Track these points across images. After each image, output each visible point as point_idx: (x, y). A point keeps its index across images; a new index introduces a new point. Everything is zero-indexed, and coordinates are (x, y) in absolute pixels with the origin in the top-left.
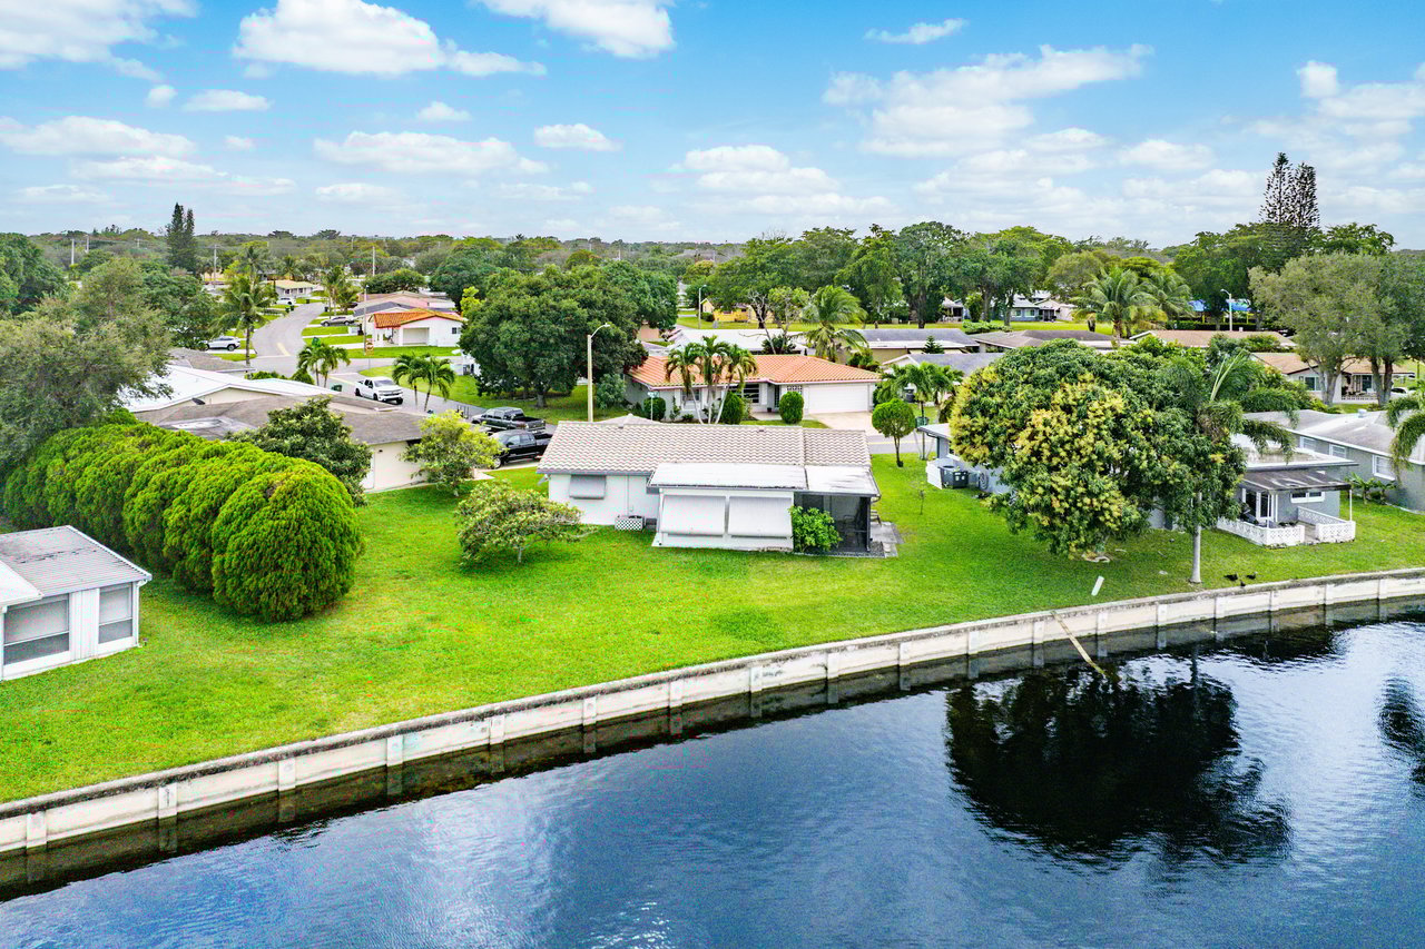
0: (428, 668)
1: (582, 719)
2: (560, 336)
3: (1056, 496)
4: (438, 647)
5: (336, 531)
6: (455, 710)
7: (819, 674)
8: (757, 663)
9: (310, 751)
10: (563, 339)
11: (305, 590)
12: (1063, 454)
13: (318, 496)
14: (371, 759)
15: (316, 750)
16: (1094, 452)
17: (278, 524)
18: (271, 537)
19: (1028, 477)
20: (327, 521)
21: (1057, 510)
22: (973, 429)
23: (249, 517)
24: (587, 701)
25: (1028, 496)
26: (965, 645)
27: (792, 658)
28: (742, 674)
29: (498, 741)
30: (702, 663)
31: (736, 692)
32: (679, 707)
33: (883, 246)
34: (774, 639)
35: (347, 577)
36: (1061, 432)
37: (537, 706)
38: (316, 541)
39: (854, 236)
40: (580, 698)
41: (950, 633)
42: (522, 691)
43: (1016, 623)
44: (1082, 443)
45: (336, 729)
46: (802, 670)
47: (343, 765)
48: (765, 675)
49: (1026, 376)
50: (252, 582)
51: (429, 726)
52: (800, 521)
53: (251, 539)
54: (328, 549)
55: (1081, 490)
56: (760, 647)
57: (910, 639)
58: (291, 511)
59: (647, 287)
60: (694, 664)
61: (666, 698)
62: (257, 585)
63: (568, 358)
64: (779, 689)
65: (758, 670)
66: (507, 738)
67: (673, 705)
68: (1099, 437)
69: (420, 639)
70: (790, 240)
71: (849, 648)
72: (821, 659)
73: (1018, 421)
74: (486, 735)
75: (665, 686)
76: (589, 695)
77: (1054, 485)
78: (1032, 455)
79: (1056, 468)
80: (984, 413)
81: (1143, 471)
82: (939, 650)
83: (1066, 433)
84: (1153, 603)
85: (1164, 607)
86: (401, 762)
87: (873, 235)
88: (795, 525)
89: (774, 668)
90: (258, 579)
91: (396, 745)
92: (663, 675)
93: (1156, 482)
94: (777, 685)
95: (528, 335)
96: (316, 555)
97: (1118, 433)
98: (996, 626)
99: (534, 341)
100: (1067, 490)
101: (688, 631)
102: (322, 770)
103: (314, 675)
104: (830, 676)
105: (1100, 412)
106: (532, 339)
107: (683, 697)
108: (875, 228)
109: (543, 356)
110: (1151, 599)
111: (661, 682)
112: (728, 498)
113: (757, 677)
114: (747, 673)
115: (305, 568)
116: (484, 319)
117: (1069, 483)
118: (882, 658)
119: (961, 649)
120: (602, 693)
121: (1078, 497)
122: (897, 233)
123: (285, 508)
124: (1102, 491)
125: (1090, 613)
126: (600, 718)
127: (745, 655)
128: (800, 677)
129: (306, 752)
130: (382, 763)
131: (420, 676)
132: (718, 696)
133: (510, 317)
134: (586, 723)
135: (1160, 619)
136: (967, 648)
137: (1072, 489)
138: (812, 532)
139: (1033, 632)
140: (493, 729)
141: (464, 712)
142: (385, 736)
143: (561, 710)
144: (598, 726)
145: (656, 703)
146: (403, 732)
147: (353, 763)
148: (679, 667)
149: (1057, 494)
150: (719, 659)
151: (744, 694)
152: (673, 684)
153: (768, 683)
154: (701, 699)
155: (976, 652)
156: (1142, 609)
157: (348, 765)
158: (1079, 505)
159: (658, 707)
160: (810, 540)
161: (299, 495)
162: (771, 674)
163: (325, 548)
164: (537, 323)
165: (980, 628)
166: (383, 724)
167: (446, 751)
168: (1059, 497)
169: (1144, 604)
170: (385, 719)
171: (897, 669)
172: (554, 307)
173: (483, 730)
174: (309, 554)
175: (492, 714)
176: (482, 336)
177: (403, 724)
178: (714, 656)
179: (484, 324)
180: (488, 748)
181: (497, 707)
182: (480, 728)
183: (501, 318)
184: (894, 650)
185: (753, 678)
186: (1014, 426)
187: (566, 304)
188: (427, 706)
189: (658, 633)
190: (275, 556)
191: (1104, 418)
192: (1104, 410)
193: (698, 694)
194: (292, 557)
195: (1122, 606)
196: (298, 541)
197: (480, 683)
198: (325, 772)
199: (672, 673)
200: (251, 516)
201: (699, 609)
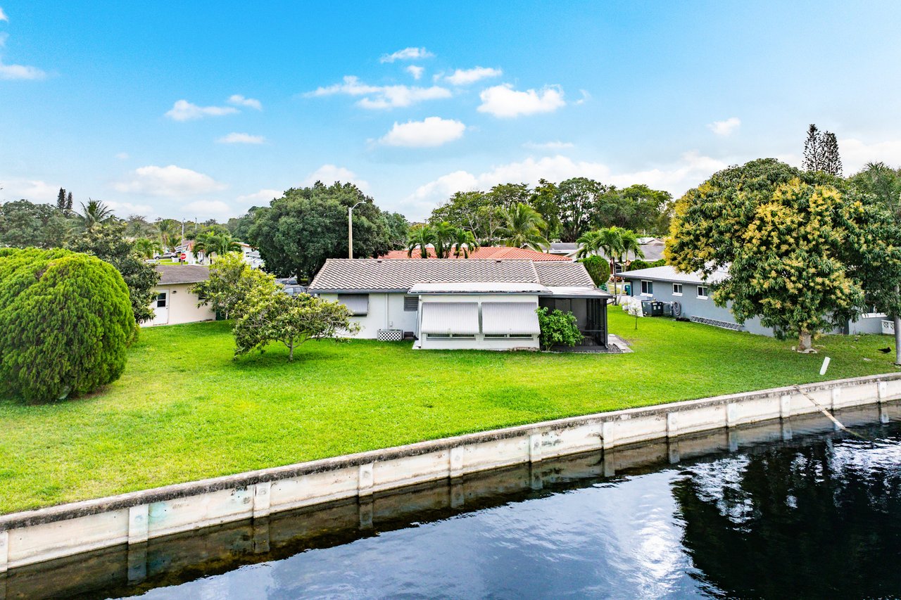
0: (188, 438)
1: (358, 489)
2: (326, 226)
3: (789, 278)
4: (204, 419)
5: (105, 309)
6: (213, 476)
7: (595, 444)
8: (537, 430)
9: (28, 523)
10: (328, 229)
11: (67, 366)
12: (792, 240)
13: (90, 275)
14: (107, 535)
15: (35, 521)
16: (820, 236)
17: (43, 299)
18: (35, 311)
19: (760, 264)
20: (97, 298)
21: (791, 291)
22: (698, 232)
23: (16, 294)
24: (363, 468)
25: (761, 281)
26: (724, 418)
27: (570, 425)
28: (521, 442)
29: (264, 514)
30: (481, 430)
31: (516, 462)
32: (460, 477)
33: (549, 192)
34: (547, 409)
35: (116, 359)
36: (788, 221)
37: (308, 472)
38: (82, 317)
39: (528, 188)
40: (355, 464)
41: (712, 404)
42: (291, 458)
43: (767, 396)
44: (809, 229)
45: (67, 497)
46: (577, 440)
47: (72, 542)
48: (544, 444)
49: (740, 185)
50: (11, 358)
51: (181, 494)
52: (546, 319)
53: (15, 314)
54: (95, 325)
55: (812, 270)
56: (535, 416)
57: (677, 410)
58: (60, 288)
59: (386, 221)
60: (474, 431)
61: (446, 467)
62: (16, 360)
63: (332, 244)
64: (558, 459)
65: (537, 438)
66: (273, 510)
67: (454, 474)
68: (823, 223)
69: (184, 413)
70: (483, 193)
71: (622, 417)
72: (595, 428)
73: (742, 217)
74: (249, 507)
75: (445, 453)
76: (365, 461)
77: (787, 268)
78: (761, 245)
79: (787, 253)
80: (707, 217)
81: (864, 253)
82: (702, 421)
83: (793, 222)
84: (875, 380)
85: (883, 384)
86: (146, 538)
87: (541, 186)
88: (542, 324)
89: (552, 436)
90: (18, 355)
91: (140, 517)
92: (442, 441)
93: (875, 264)
94: (556, 455)
95: (301, 226)
96: (81, 331)
97: (837, 222)
98: (751, 398)
99: (306, 231)
100: (800, 271)
101: (461, 404)
102: (46, 547)
103: (59, 446)
104: (606, 446)
105: (820, 201)
106: (304, 229)
107: (464, 467)
108: (542, 182)
109: (313, 242)
110: (873, 377)
111: (441, 448)
112: (480, 305)
113: (536, 446)
114: (527, 441)
115: (69, 343)
116: (268, 216)
117: (801, 265)
118: (650, 428)
119: (721, 421)
120: (380, 458)
121: (809, 278)
122: (557, 186)
123: (54, 285)
124: (831, 271)
125: (827, 388)
126: (377, 489)
127: (523, 423)
128: (577, 448)
129: (22, 524)
130: (123, 540)
131: (178, 445)
132: (499, 465)
133: (288, 214)
134: (362, 493)
135: (881, 396)
136: (727, 421)
137: (804, 270)
138: (558, 330)
139: (781, 406)
140: (257, 499)
141: (224, 479)
142: (127, 505)
143: (334, 478)
144: (374, 497)
145: (437, 472)
146: (149, 500)
147: (85, 540)
148: (459, 434)
149: (789, 275)
150: (498, 427)
151: (524, 464)
152: (454, 451)
153: (548, 453)
154: (481, 468)
155: (734, 424)
156: (867, 386)
157: (79, 542)
158: (812, 284)
159: (439, 476)
160: (557, 336)
161: (71, 274)
162: (550, 444)
163: (91, 324)
164: (308, 217)
165: (738, 400)
166: (127, 492)
167: (201, 525)
168: (793, 278)
169: (868, 381)
170: (129, 487)
171: (667, 440)
172: (321, 205)
173: (246, 500)
174: (74, 330)
175: (256, 480)
176: (266, 228)
177: (149, 492)
178: (491, 424)
179: (268, 220)
180: (252, 521)
181: (262, 473)
182: (242, 498)
183: (280, 215)
184: (663, 421)
185: (533, 446)
186: (738, 223)
187: (330, 202)
188: (182, 473)
189: (431, 407)
190: (38, 330)
191: (826, 206)
192: (824, 200)
193: (479, 464)
194: (56, 332)
195: (852, 382)
196: (63, 315)
197: (245, 451)
198: (49, 550)
199: (451, 440)
200: (19, 293)
201: (468, 389)
